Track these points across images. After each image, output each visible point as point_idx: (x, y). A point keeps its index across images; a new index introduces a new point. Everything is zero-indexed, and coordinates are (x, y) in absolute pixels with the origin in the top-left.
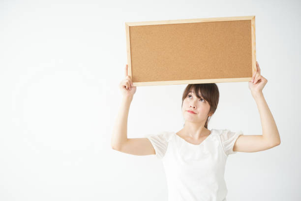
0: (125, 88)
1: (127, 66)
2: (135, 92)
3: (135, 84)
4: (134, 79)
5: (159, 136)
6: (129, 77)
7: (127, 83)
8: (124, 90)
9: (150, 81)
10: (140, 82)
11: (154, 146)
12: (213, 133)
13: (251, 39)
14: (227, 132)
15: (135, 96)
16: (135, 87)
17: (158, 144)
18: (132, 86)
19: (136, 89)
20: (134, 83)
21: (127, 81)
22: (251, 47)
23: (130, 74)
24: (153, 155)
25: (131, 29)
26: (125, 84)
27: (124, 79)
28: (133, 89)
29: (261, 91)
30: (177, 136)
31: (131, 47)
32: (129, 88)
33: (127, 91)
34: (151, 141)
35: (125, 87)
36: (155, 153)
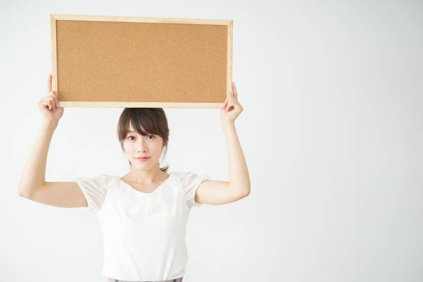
0: (46, 109)
1: (51, 77)
2: (61, 114)
3: (62, 104)
4: (60, 97)
5: (94, 181)
6: (54, 93)
7: (51, 102)
8: (45, 111)
9: (84, 100)
10: (70, 101)
11: (85, 194)
12: (171, 177)
13: (226, 52)
14: (190, 175)
15: (61, 121)
16: (62, 108)
17: (91, 191)
18: (58, 106)
19: (63, 111)
20: (60, 102)
21: (51, 99)
22: (226, 62)
23: (55, 88)
24: (84, 208)
25: (59, 24)
26: (47, 103)
27: (46, 95)
28: (59, 111)
29: (232, 121)
30: (122, 182)
31: (57, 50)
32: (53, 108)
33: (50, 114)
34: (82, 188)
35: (48, 107)
36: (87, 205)
